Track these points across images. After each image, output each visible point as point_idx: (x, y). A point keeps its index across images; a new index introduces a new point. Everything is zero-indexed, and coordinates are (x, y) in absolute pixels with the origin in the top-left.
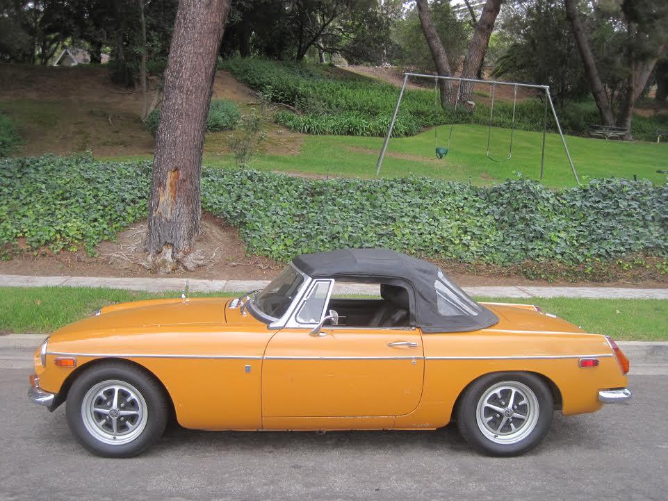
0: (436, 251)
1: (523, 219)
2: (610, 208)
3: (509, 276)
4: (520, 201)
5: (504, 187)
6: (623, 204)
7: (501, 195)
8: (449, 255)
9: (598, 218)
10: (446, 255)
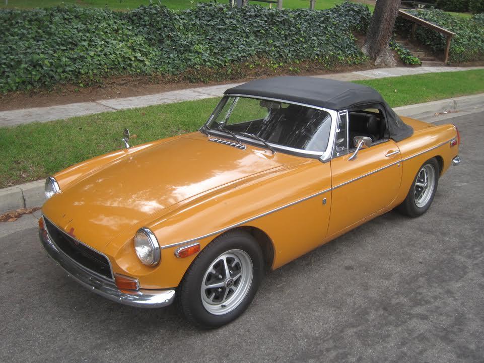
0: (124, 68)
1: (168, 36)
2: (219, 25)
3: (179, 81)
4: (160, 23)
5: (142, 12)
6: (227, 21)
7: (141, 18)
8: (134, 70)
9: (216, 33)
10: (132, 70)
